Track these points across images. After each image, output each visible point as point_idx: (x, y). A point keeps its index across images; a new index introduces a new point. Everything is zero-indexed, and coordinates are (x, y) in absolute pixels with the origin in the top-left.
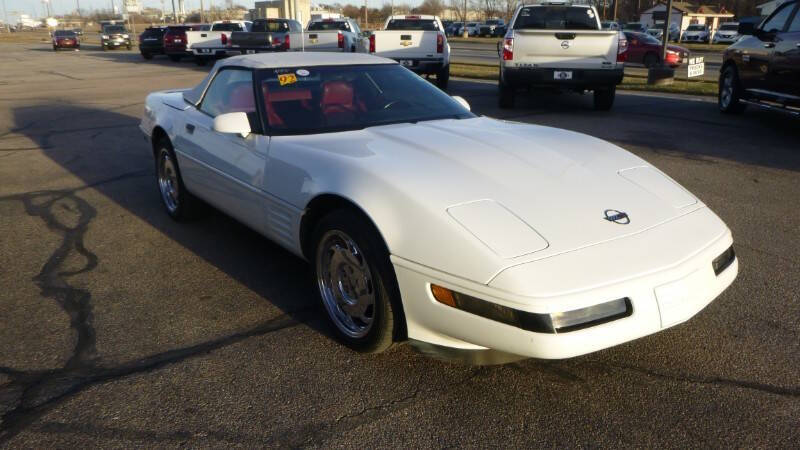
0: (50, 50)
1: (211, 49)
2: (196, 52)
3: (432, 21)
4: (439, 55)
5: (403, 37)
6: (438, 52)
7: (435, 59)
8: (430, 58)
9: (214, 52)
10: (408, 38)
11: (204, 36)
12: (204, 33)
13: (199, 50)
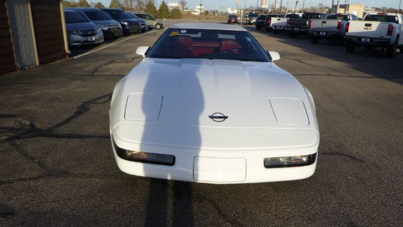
0: (226, 23)
1: (280, 26)
2: (273, 28)
3: (395, 17)
4: (388, 37)
5: (366, 25)
6: (388, 34)
7: (385, 39)
8: (381, 38)
9: (282, 28)
10: (370, 25)
11: (279, 20)
12: (279, 18)
13: (275, 27)
